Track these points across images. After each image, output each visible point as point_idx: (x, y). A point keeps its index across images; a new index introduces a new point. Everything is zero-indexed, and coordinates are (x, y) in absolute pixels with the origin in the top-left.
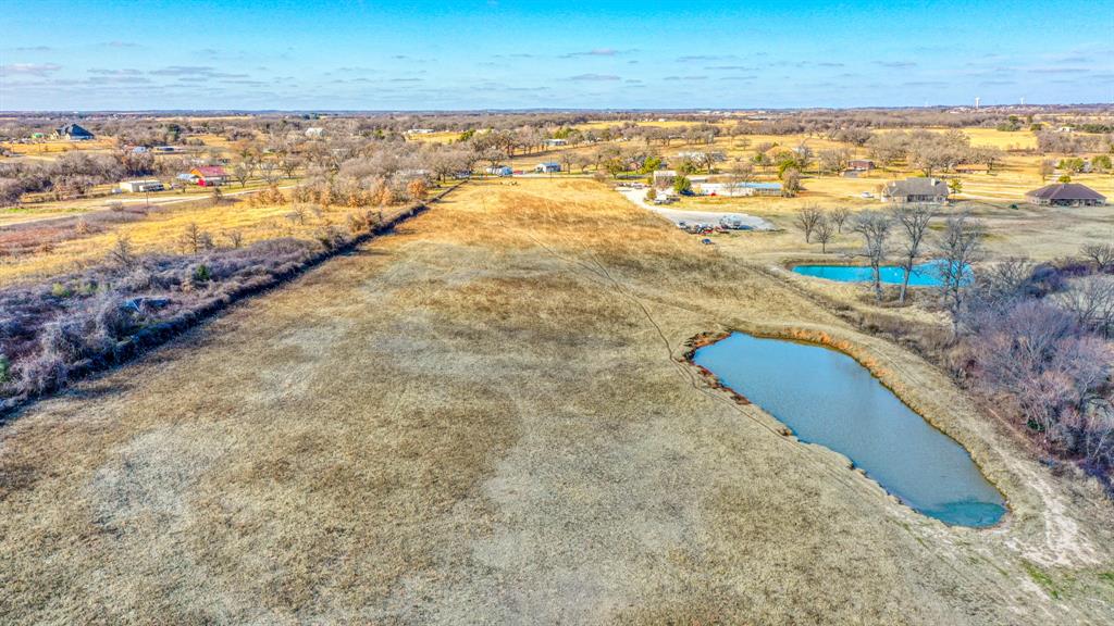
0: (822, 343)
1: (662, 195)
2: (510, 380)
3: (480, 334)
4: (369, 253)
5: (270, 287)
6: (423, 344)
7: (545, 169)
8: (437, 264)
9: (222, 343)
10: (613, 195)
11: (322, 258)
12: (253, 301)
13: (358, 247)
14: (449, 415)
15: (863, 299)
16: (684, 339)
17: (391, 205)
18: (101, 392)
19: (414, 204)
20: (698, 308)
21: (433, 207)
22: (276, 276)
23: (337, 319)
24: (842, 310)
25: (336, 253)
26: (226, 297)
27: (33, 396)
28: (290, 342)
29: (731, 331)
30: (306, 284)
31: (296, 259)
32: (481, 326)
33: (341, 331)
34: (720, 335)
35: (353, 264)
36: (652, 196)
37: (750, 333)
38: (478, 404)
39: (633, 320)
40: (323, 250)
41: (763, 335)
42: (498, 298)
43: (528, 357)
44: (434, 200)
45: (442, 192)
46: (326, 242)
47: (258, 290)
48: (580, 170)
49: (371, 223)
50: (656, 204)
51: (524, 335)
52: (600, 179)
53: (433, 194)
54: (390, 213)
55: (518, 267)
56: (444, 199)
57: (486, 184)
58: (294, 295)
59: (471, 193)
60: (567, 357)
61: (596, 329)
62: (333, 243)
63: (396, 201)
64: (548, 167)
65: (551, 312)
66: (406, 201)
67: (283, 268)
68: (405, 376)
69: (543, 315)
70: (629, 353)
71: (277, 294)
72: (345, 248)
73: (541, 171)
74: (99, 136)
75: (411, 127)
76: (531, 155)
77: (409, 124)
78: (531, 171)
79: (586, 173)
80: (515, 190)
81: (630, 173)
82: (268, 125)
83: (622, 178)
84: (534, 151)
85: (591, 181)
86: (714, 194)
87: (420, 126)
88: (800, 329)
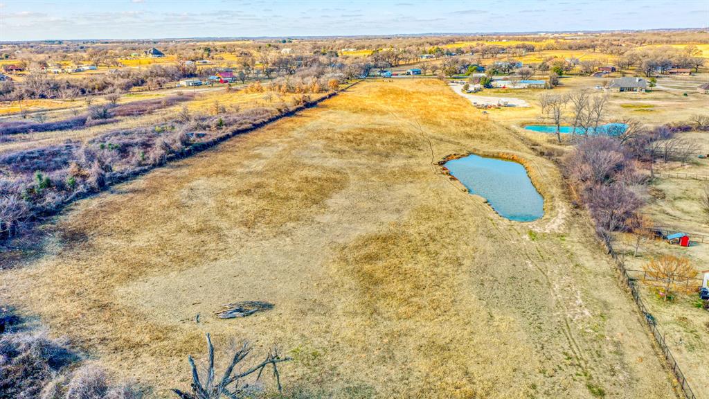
0: (513, 159)
1: (472, 88)
3: (344, 151)
4: (301, 116)
5: (251, 130)
6: (316, 154)
7: (411, 73)
8: (334, 122)
9: (228, 151)
10: (446, 88)
11: (278, 118)
12: (242, 135)
13: (296, 113)
14: (319, 179)
15: (550, 141)
16: (444, 156)
17: (318, 93)
19: (330, 92)
20: (458, 143)
21: (341, 94)
22: (254, 125)
23: (280, 144)
25: (285, 116)
26: (231, 134)
28: (258, 152)
29: (470, 154)
30: (268, 129)
31: (265, 118)
32: (347, 148)
33: (280, 149)
34: (463, 156)
35: (292, 121)
36: (466, 88)
37: (479, 155)
39: (421, 148)
40: (278, 114)
41: (485, 156)
42: (359, 137)
43: (364, 161)
44: (343, 90)
45: (347, 86)
46: (280, 110)
47: (245, 131)
48: (432, 74)
49: (304, 101)
50: (468, 93)
51: (366, 152)
52: (441, 78)
53: (342, 86)
54: (317, 97)
55: (375, 124)
56: (348, 90)
57: (375, 81)
58: (262, 133)
59: (364, 86)
60: (382, 161)
61: (402, 151)
62: (283, 111)
63: (321, 91)
64: (413, 72)
65: (383, 143)
66: (326, 91)
67: (258, 122)
68: (305, 165)
69: (378, 145)
70: (412, 161)
71: (254, 133)
72: (289, 113)
73: (409, 74)
74: (166, 55)
75: (344, 48)
76: (408, 65)
77: (343, 45)
78: (404, 74)
79: (435, 75)
80: (390, 84)
81: (460, 75)
82: (260, 47)
83: (455, 78)
84: (412, 62)
85: (436, 80)
86: (504, 87)
87: (349, 47)
88: (503, 153)
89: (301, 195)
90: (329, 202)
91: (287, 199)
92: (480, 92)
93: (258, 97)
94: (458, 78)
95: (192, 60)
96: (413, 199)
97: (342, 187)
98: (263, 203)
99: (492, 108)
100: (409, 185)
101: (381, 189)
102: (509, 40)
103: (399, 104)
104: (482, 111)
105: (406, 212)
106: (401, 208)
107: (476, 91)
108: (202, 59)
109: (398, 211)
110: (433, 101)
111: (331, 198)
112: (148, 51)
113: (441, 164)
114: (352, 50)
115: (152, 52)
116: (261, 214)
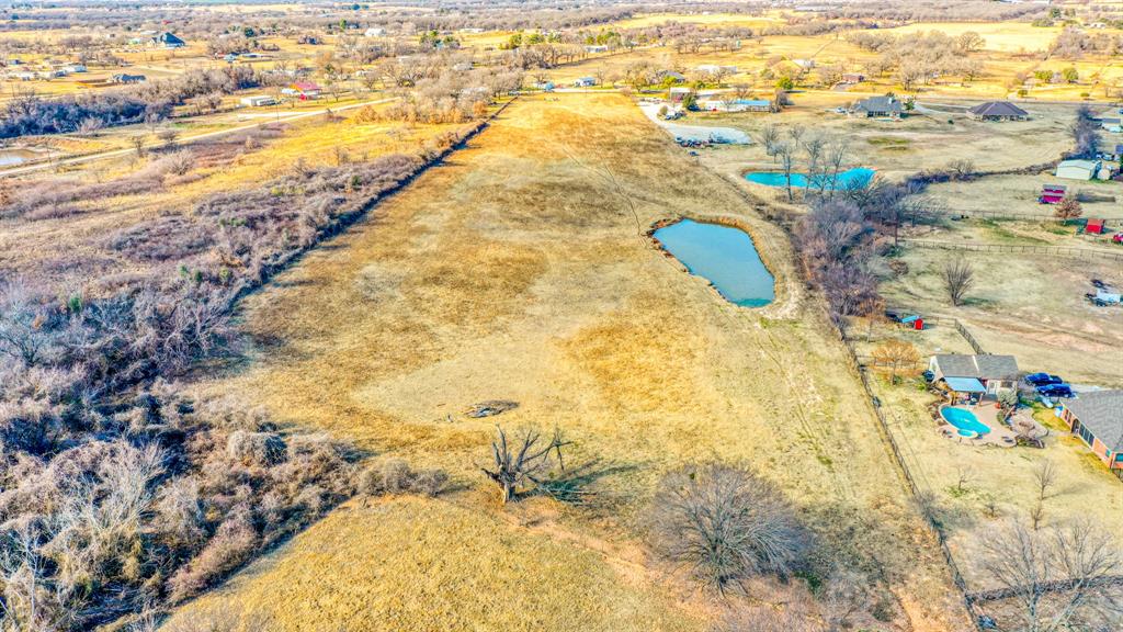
0: (735, 226)
1: (671, 112)
2: (544, 244)
3: (528, 219)
4: (451, 164)
5: (397, 189)
6: (495, 225)
8: (499, 172)
9: (383, 224)
11: (423, 169)
12: (389, 198)
13: (444, 160)
14: (512, 260)
15: (778, 199)
16: (651, 223)
17: (461, 122)
18: (335, 247)
19: (478, 122)
20: (667, 204)
21: (492, 123)
22: (399, 182)
23: (442, 210)
24: (759, 206)
25: (431, 165)
26: (376, 197)
27: (306, 248)
28: (420, 223)
29: (682, 218)
30: (418, 187)
31: (407, 170)
32: (528, 215)
33: (446, 217)
34: (675, 221)
35: (442, 172)
37: (694, 220)
38: (526, 255)
39: (622, 212)
40: (422, 163)
41: (702, 221)
42: (540, 198)
43: (555, 233)
44: (493, 117)
45: (498, 109)
46: (424, 157)
47: (390, 192)
48: (611, 85)
49: (451, 141)
51: (554, 220)
52: (626, 94)
53: (492, 110)
54: (462, 130)
55: (553, 174)
56: (500, 116)
57: (533, 100)
58: (412, 195)
59: (521, 109)
60: (578, 233)
61: (599, 217)
62: (428, 157)
63: (466, 118)
65: (572, 207)
66: (472, 119)
67: (402, 177)
68: (487, 241)
69: (566, 208)
70: (615, 231)
71: (401, 194)
72: (437, 161)
73: (578, 85)
74: (187, 43)
75: (462, 27)
76: (572, 64)
77: (461, 23)
78: (570, 86)
79: (616, 87)
80: (556, 105)
81: (653, 88)
82: (330, 26)
83: (644, 93)
84: (576, 59)
85: (619, 96)
86: (715, 110)
87: (471, 25)
88: (724, 218)
89: (499, 281)
90: (534, 289)
91: (485, 287)
92: (682, 118)
93: (378, 130)
94: (650, 93)
95: (233, 53)
96: (627, 283)
97: (543, 271)
98: (460, 294)
99: (702, 146)
100: (620, 265)
101: (588, 272)
102: (712, 11)
103: (576, 140)
104: (689, 150)
105: (624, 300)
106: (617, 294)
107: (678, 116)
108: (247, 51)
109: (615, 298)
110: (622, 135)
111: (534, 284)
112: (158, 37)
113: (650, 234)
114: (476, 31)
115: (165, 38)
116: (463, 307)
